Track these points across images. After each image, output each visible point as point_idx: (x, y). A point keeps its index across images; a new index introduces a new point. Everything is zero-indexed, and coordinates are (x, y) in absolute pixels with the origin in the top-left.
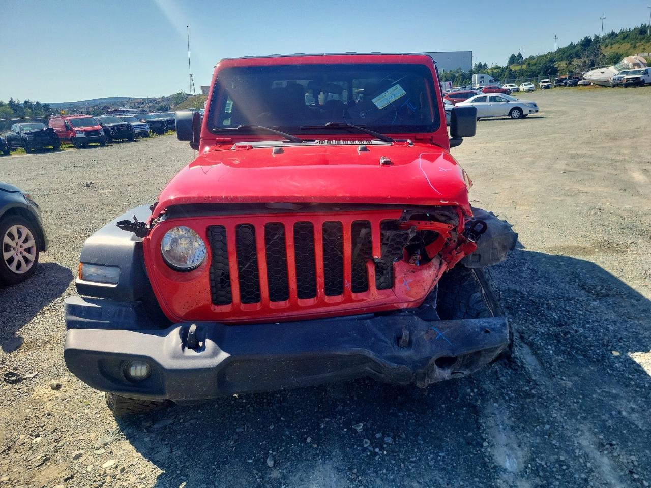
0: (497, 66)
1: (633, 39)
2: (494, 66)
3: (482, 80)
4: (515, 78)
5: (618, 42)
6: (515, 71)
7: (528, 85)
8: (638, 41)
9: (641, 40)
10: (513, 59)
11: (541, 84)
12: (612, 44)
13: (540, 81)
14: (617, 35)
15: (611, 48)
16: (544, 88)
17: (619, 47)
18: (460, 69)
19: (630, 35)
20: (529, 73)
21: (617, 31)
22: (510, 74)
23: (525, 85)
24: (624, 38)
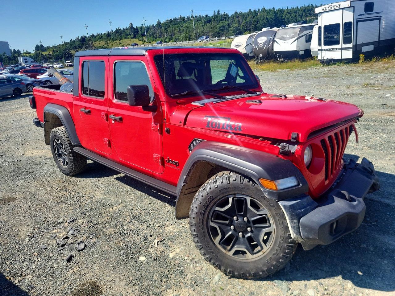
0: (27, 52)
1: (105, 39)
2: (25, 51)
3: (26, 61)
4: (47, 60)
5: (98, 40)
6: (46, 55)
7: (59, 64)
8: (108, 40)
9: (109, 40)
10: (39, 48)
11: (66, 64)
12: (95, 41)
13: (65, 62)
14: (96, 36)
15: (95, 43)
16: (69, 66)
17: (99, 43)
18: (5, 53)
19: (103, 37)
20: (55, 57)
21: (95, 34)
22: (43, 57)
23: (57, 64)
24: (100, 39)
